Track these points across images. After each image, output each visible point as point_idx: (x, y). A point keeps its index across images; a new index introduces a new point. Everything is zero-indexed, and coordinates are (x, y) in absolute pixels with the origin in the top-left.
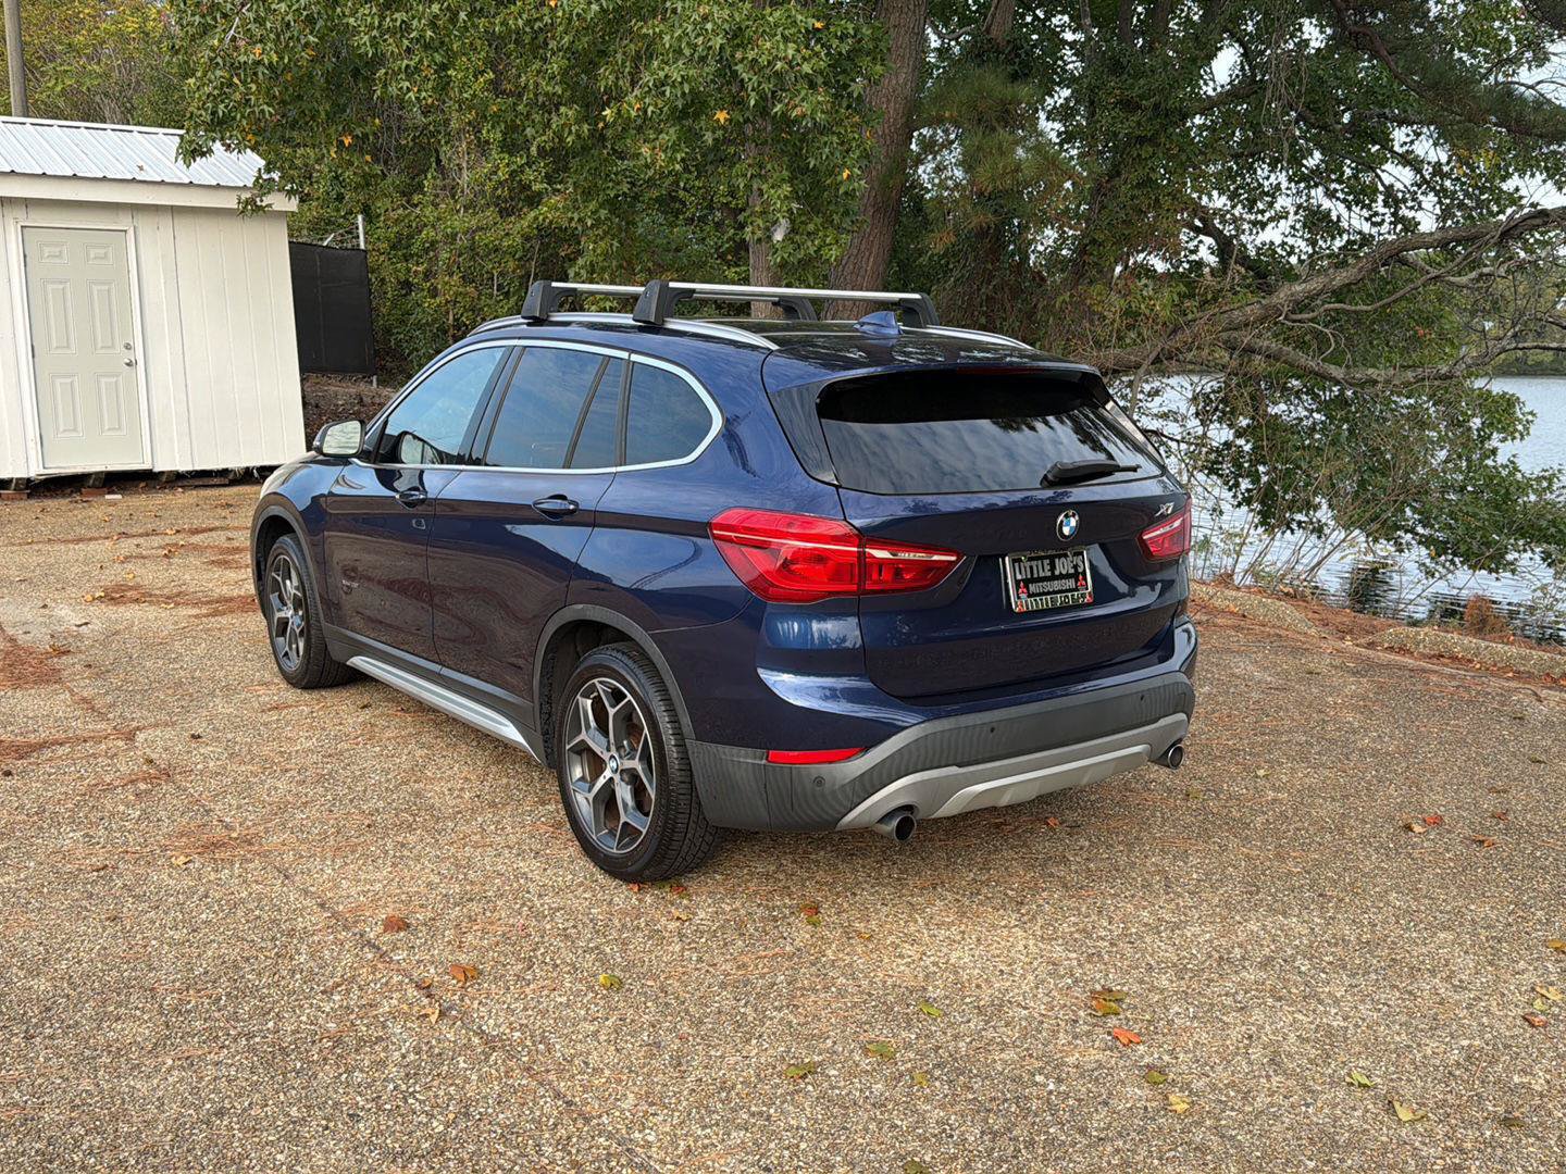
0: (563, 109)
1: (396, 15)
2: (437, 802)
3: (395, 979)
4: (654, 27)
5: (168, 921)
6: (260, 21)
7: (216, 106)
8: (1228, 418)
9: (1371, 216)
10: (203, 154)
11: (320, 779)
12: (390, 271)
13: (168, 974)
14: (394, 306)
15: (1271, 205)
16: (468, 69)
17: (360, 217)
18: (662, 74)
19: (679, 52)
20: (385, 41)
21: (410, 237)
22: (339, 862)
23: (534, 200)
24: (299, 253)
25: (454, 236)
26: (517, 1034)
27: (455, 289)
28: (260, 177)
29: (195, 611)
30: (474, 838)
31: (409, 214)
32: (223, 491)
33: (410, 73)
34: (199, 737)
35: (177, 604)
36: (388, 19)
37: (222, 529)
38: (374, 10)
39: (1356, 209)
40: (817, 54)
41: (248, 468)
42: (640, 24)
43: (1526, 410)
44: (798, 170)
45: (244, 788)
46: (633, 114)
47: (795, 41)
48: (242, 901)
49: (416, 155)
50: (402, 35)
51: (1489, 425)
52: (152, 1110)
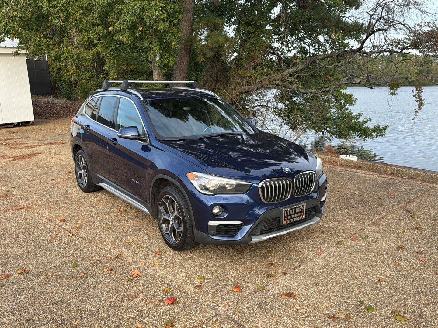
0: (99, 26)
1: (53, 3)
2: (71, 198)
3: (63, 230)
4: (122, 6)
5: (12, 222)
6: (16, 5)
7: (6, 28)
8: (283, 102)
9: (315, 49)
10: (3, 41)
11: (44, 195)
12: (55, 66)
13: (14, 231)
14: (56, 75)
15: (292, 46)
18: (124, 19)
19: (128, 13)
20: (51, 10)
21: (60, 56)
22: (49, 211)
23: (95, 45)
24: (29, 63)
25: (73, 56)
26: (88, 238)
27: (73, 70)
28: (18, 46)
29: (9, 160)
30: (80, 205)
31: (60, 50)
32: (12, 129)
33: (58, 18)
34: (14, 187)
35: (4, 158)
36: (51, 4)
37: (13, 139)
38: (47, 1)
39: (311, 47)
40: (164, 13)
41: (18, 123)
42: (118, 6)
43: (355, 98)
44: (161, 42)
45: (26, 197)
46: (118, 28)
47: (158, 10)
48: (28, 218)
49: (61, 33)
50: (55, 8)
51: (346, 102)
52: (14, 253)
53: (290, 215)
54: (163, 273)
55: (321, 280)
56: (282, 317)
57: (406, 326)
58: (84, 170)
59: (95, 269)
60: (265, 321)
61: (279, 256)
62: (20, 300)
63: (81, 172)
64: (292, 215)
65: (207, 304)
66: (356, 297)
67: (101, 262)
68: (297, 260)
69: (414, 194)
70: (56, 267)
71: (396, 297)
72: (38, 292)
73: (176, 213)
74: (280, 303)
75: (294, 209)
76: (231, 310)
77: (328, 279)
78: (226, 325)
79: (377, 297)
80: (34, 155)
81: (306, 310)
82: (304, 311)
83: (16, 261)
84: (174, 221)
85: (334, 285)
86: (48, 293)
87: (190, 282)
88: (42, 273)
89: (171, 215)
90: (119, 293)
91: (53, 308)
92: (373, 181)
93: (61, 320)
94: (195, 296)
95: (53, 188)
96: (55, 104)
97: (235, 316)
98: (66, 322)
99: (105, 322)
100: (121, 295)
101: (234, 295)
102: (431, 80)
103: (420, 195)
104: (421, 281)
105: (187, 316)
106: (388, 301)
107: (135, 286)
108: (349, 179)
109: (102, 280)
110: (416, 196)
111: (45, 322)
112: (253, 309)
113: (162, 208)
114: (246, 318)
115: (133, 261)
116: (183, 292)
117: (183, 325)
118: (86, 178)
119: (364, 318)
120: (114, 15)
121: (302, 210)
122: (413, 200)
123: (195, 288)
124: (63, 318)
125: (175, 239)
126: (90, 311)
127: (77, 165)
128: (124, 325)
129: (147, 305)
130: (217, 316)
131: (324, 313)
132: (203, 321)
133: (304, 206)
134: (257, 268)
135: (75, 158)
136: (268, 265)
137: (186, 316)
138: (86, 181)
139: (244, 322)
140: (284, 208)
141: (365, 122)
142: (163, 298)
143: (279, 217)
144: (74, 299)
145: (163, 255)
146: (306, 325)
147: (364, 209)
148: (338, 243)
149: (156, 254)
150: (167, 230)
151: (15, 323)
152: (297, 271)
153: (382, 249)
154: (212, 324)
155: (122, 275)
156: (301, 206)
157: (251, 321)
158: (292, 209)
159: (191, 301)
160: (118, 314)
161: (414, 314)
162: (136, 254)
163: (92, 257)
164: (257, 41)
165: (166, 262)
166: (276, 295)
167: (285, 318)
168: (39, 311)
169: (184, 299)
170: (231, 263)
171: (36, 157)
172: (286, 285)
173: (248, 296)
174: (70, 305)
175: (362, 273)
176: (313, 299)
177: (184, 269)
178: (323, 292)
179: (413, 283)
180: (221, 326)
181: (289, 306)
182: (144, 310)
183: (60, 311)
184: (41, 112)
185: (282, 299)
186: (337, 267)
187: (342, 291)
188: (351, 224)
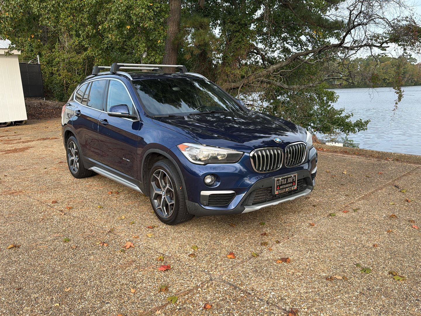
0: (88, 26)
1: (44, 4)
3: (55, 210)
4: (110, 5)
6: (7, 6)
8: (268, 100)
9: (297, 48)
11: (36, 181)
12: (47, 70)
14: (49, 79)
16: (65, 15)
17: (38, 56)
18: (112, 17)
20: (41, 10)
21: (52, 61)
22: (41, 194)
23: (86, 49)
24: (22, 66)
25: (64, 60)
26: (80, 216)
27: (65, 74)
28: (10, 46)
29: (2, 153)
30: (72, 189)
31: (52, 55)
32: (5, 128)
33: (48, 19)
34: (6, 176)
36: (41, 5)
37: (6, 136)
38: (38, 3)
39: (294, 47)
40: (151, 12)
41: (11, 122)
42: (106, 5)
43: (336, 95)
44: (148, 40)
45: (18, 184)
46: (106, 27)
47: (145, 9)
48: (20, 201)
49: (53, 38)
50: (46, 9)
51: (328, 99)
52: (5, 231)
53: (281, 185)
54: (156, 244)
55: (315, 247)
56: (278, 280)
57: (404, 284)
58: (75, 156)
59: (87, 242)
60: (261, 283)
61: (272, 227)
62: (10, 272)
63: (72, 158)
64: (284, 185)
65: (201, 269)
66: (352, 261)
67: (93, 236)
68: (289, 230)
69: (400, 172)
70: (47, 241)
71: (392, 260)
72: (29, 263)
73: (168, 187)
74: (276, 267)
75: (286, 179)
76: (226, 274)
77: (322, 246)
78: (221, 287)
79: (373, 260)
80: (27, 148)
81: (303, 273)
82: (300, 274)
83: (8, 238)
84: (166, 195)
85: (328, 251)
86: (40, 264)
87: (184, 251)
88: (33, 248)
89: (163, 190)
90: (112, 262)
91: (45, 278)
92: (360, 162)
93: (52, 288)
94: (189, 263)
95: (45, 176)
96: (47, 105)
97: (230, 279)
98: (57, 289)
99: (98, 288)
100: (114, 264)
101: (229, 261)
102: (407, 81)
103: (407, 173)
104: (416, 246)
105: (182, 281)
106: (384, 263)
107: (128, 256)
108: (336, 161)
109: (94, 252)
110: (403, 174)
111: (36, 291)
112: (248, 273)
113: (153, 183)
114: (242, 281)
115: (125, 235)
116: (177, 260)
117: (177, 289)
118: (78, 164)
119: (362, 279)
120: (103, 15)
121: (294, 180)
122: (400, 177)
123: (189, 256)
124: (54, 286)
125: (168, 214)
126: (82, 280)
127: (69, 152)
128: (117, 290)
129: (141, 272)
130: (212, 280)
131: (320, 275)
132: (199, 285)
133: (295, 176)
134: (250, 238)
135: (66, 145)
136: (261, 235)
137: (180, 281)
138: (78, 167)
139: (239, 284)
140: (276, 178)
141: (347, 117)
142: (157, 265)
143: (271, 187)
144: (66, 269)
145: (156, 229)
146: (303, 286)
147: (353, 186)
148: (330, 215)
149: (149, 228)
150: (159, 205)
151: (5, 292)
152: (290, 240)
153: (374, 219)
154: (208, 287)
155: (114, 247)
156: (293, 176)
157: (247, 283)
158: (284, 179)
159: (186, 268)
160: (110, 281)
161: (412, 274)
162: (129, 228)
163: (85, 232)
164: (242, 40)
165: (159, 235)
166: (271, 260)
167: (281, 280)
168: (30, 280)
169: (178, 267)
170: (224, 234)
171: (29, 151)
172: (281, 251)
173: (243, 262)
174: (61, 274)
175: (356, 240)
176: (308, 264)
177: (177, 240)
178: (318, 257)
179: (408, 248)
180: (216, 288)
181: (285, 270)
182: (138, 277)
183: (52, 280)
184: (34, 113)
185: (277, 263)
186: (331, 235)
187: (338, 256)
188: (341, 199)
